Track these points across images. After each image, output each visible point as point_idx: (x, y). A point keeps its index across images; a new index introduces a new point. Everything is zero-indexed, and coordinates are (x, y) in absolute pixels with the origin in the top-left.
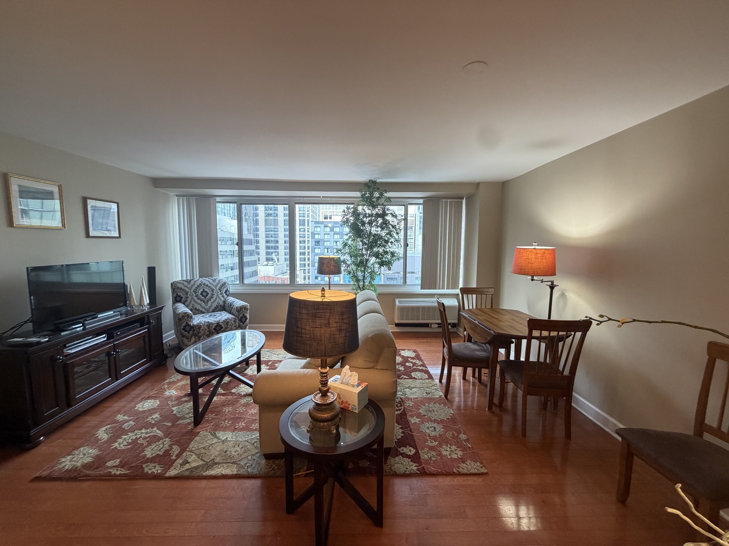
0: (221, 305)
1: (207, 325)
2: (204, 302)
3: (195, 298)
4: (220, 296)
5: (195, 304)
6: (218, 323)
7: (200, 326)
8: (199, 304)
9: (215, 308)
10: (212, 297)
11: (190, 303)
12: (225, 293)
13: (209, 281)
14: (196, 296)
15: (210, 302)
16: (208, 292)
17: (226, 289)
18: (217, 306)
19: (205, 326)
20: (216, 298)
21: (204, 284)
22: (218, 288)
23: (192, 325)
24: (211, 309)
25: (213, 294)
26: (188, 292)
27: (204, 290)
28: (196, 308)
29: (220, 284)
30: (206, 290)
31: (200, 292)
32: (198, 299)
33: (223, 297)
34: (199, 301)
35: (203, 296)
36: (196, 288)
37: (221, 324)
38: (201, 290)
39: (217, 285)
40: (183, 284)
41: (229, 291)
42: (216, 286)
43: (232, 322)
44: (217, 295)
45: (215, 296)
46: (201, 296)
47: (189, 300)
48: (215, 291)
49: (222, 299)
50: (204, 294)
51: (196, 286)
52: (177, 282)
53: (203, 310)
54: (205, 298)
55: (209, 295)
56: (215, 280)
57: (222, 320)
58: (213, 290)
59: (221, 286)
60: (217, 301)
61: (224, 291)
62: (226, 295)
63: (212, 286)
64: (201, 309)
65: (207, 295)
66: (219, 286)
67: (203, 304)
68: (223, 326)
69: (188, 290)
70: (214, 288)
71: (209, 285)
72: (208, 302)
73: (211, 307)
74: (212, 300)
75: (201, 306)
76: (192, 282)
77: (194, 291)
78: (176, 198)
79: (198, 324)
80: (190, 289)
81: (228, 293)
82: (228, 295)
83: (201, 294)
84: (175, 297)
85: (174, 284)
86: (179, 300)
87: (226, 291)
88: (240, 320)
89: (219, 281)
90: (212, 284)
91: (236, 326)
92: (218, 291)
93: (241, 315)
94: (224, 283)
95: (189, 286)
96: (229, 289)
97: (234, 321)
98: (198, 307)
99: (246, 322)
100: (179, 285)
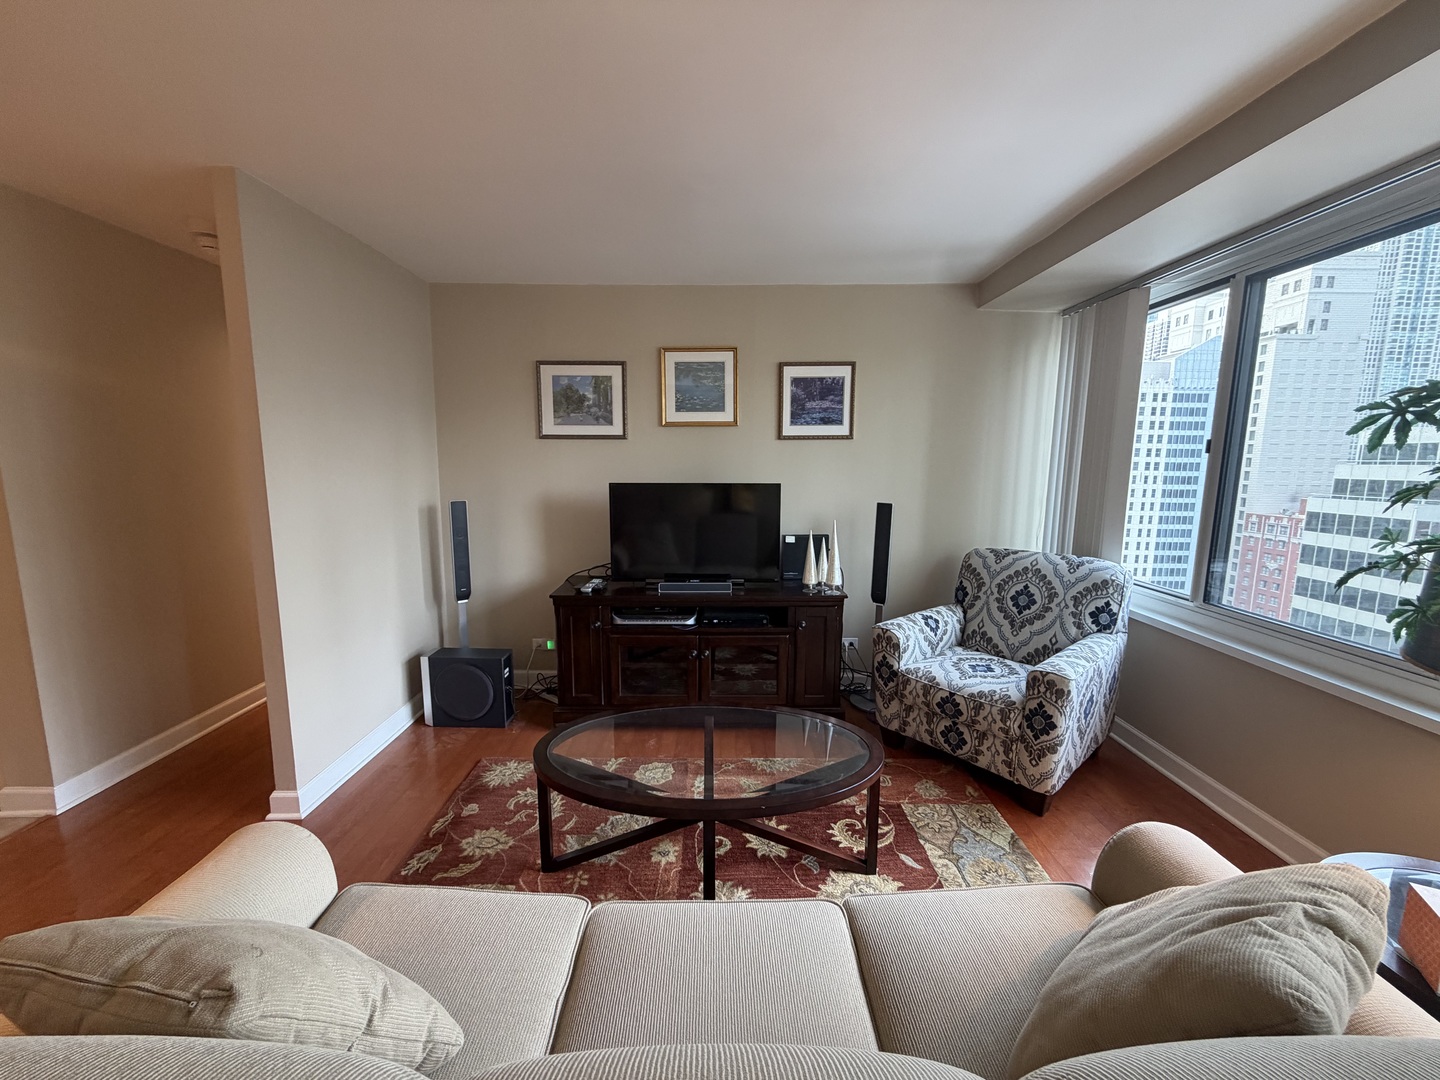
1: (925, 685)
2: (1012, 624)
5: (988, 621)
6: (952, 694)
7: (909, 680)
11: (978, 614)
14: (997, 600)
16: (1037, 597)
17: (1101, 603)
19: (919, 686)
20: (1053, 624)
22: (1073, 592)
23: (896, 667)
26: (984, 584)
27: (1026, 587)
28: (985, 635)
29: (1088, 583)
30: (1033, 589)
31: (1012, 592)
32: (1000, 609)
33: (1079, 626)
35: (1016, 605)
36: (1010, 577)
37: (958, 700)
38: (1020, 587)
40: (984, 558)
42: (1068, 586)
43: (995, 710)
46: (1010, 603)
47: (979, 604)
49: (1073, 631)
51: (1011, 571)
52: (977, 552)
53: (1002, 646)
54: (1020, 613)
56: (1082, 564)
57: (967, 692)
58: (1052, 596)
62: (1096, 622)
63: (1056, 583)
64: (997, 640)
65: (1028, 607)
68: (963, 707)
69: (987, 579)
72: (1022, 626)
75: (1000, 631)
76: (1009, 559)
77: (999, 585)
78: (1058, 325)
79: (908, 671)
80: (992, 578)
81: (1104, 618)
82: (1104, 628)
83: (1012, 598)
84: (957, 590)
85: (968, 556)
86: (961, 598)
87: (1099, 610)
88: (1027, 718)
89: (1092, 571)
90: (1060, 577)
91: (1007, 732)
92: (1071, 604)
93: (1033, 704)
94: (1105, 583)
95: (998, 568)
96: (1114, 608)
97: (1001, 711)
98: (992, 631)
99: (1044, 738)
100: (976, 562)
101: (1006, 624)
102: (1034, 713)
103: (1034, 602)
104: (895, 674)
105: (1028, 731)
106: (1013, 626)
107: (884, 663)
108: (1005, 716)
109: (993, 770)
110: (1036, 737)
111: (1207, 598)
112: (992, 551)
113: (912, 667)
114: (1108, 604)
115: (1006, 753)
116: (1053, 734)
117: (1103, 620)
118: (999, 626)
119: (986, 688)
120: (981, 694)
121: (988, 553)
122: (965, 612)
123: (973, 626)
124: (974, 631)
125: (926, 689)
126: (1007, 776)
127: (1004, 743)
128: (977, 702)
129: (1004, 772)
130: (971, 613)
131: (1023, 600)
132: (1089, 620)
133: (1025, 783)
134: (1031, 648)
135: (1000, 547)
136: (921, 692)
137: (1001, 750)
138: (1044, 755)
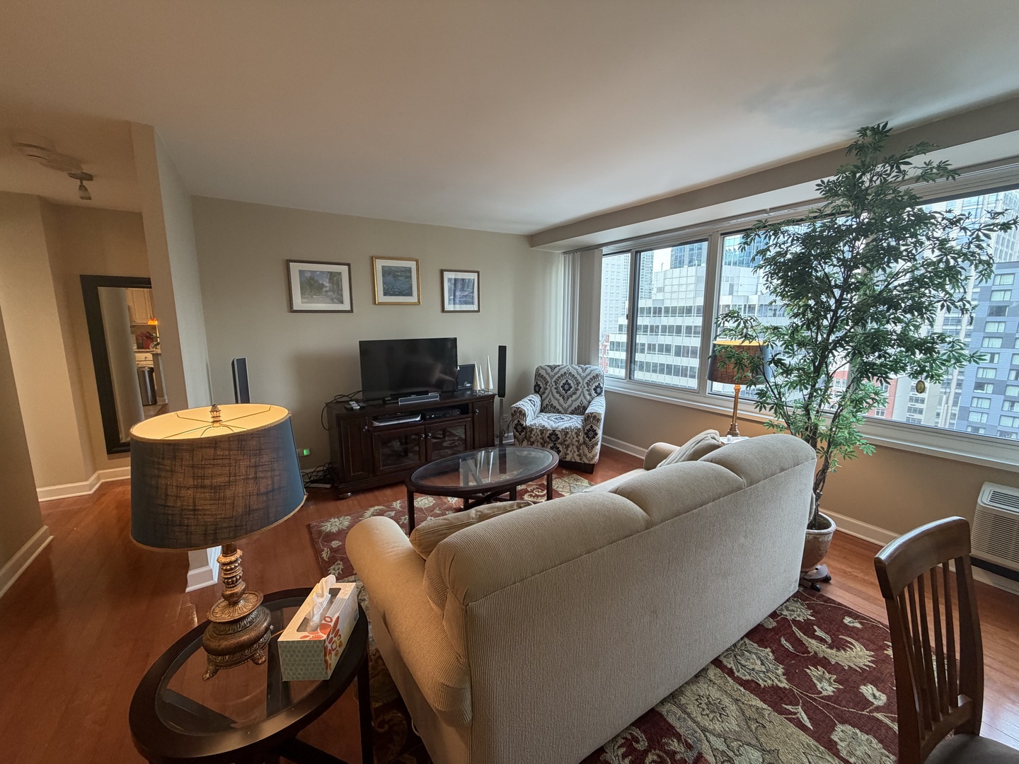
1: (541, 430)
2: (563, 398)
3: (554, 391)
4: (586, 393)
5: (552, 399)
6: (554, 431)
7: (533, 429)
8: (557, 400)
10: (574, 393)
11: (548, 396)
12: (595, 389)
13: (577, 370)
14: (556, 388)
16: (572, 385)
17: (597, 384)
18: (578, 406)
19: (538, 431)
20: (580, 395)
21: (570, 373)
22: (586, 381)
23: (524, 425)
24: (570, 410)
25: (577, 390)
26: (548, 382)
27: (567, 381)
28: (552, 405)
29: (591, 376)
30: (570, 382)
31: (561, 384)
32: (557, 392)
33: (590, 395)
34: (557, 396)
35: (564, 389)
36: (559, 377)
37: (557, 433)
38: (564, 381)
39: (586, 377)
40: (546, 370)
41: (601, 388)
42: (583, 379)
43: (573, 433)
44: (583, 392)
45: (579, 392)
46: (561, 389)
47: (547, 392)
48: (580, 385)
49: (588, 397)
51: (559, 375)
52: (541, 367)
53: (560, 409)
54: (566, 393)
55: (571, 390)
56: (586, 368)
57: (560, 428)
58: (578, 384)
59: (591, 379)
60: (580, 400)
61: (594, 387)
62: (596, 392)
63: (579, 378)
64: (558, 407)
65: (569, 390)
66: (588, 378)
68: (560, 436)
69: (549, 379)
70: (581, 380)
71: (576, 375)
72: (568, 398)
73: (570, 406)
74: (574, 397)
75: (559, 403)
76: (557, 369)
77: (555, 381)
78: (562, 258)
79: (531, 425)
80: (551, 378)
81: (599, 390)
82: (599, 394)
83: (562, 387)
84: (535, 386)
85: (538, 369)
86: (537, 390)
87: (597, 387)
88: (586, 434)
89: (591, 371)
90: (580, 375)
91: (578, 441)
92: (586, 386)
93: (588, 427)
94: (597, 375)
95: (553, 374)
96: (601, 385)
97: (576, 433)
98: (555, 403)
99: (594, 440)
100: (543, 372)
101: (561, 398)
102: (589, 431)
103: (571, 387)
104: (525, 428)
105: (587, 439)
106: (564, 399)
107: (519, 424)
108: (578, 435)
109: (573, 460)
110: (590, 441)
111: (630, 378)
112: (548, 366)
113: (532, 423)
114: (599, 384)
115: (578, 451)
116: (596, 437)
117: (598, 392)
118: (558, 400)
119: (567, 425)
120: (566, 428)
121: (546, 367)
122: (541, 397)
123: (546, 402)
124: (547, 405)
125: (542, 431)
126: (579, 461)
127: (577, 447)
128: (565, 432)
129: (578, 460)
130: (544, 396)
131: (566, 387)
132: (593, 392)
133: (587, 462)
134: (573, 408)
135: (551, 364)
136: (539, 433)
137: (576, 450)
138: (594, 447)
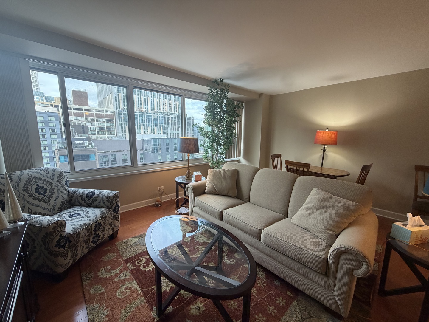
0: (66, 201)
3: (30, 200)
4: (62, 189)
8: (38, 206)
9: (61, 205)
10: (53, 193)
12: (66, 184)
13: (39, 173)
14: (30, 196)
15: (52, 200)
16: (45, 187)
21: (35, 177)
22: (56, 180)
23: (66, 235)
27: (37, 185)
30: (41, 185)
31: (34, 190)
32: (35, 199)
33: (66, 190)
34: (37, 202)
35: (40, 194)
39: (52, 177)
41: (69, 182)
44: (59, 190)
45: (56, 191)
46: (37, 195)
48: (53, 185)
49: (65, 192)
50: (41, 191)
54: (44, 196)
55: (48, 191)
59: (58, 177)
61: (64, 182)
65: (45, 192)
66: (55, 177)
67: (44, 205)
70: (51, 181)
71: (43, 178)
72: (49, 200)
73: (55, 205)
74: (54, 196)
75: (42, 208)
77: (24, 190)
79: (75, 231)
82: (69, 187)
83: (36, 192)
88: (114, 211)
89: (53, 170)
92: (58, 183)
94: (61, 173)
102: (115, 207)
105: (115, 214)
106: (46, 202)
111: (73, 170)
113: (74, 228)
125: (88, 229)
127: (110, 224)
129: (111, 233)
134: (58, 205)
137: (110, 227)
138: (119, 217)
